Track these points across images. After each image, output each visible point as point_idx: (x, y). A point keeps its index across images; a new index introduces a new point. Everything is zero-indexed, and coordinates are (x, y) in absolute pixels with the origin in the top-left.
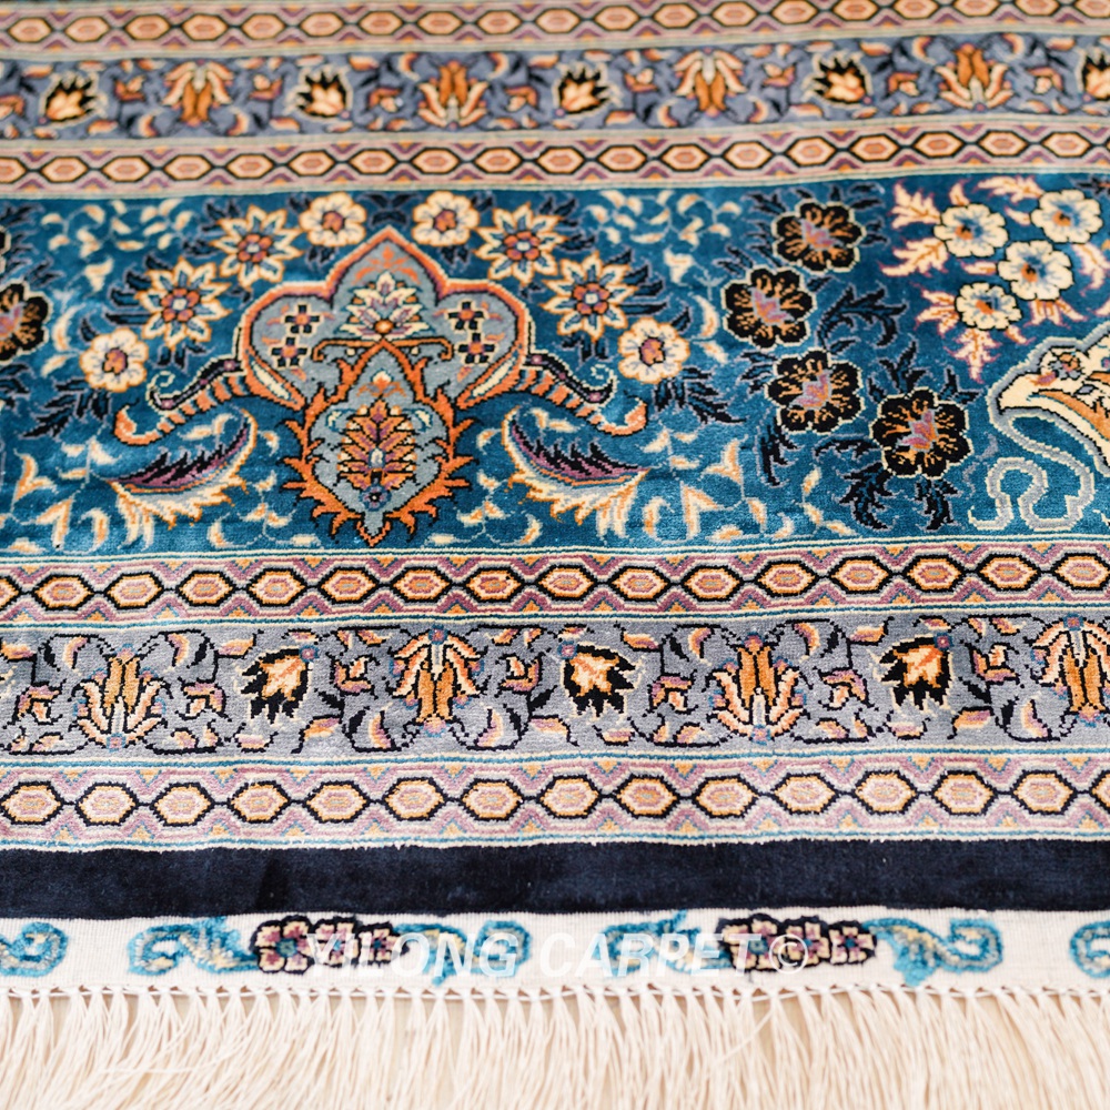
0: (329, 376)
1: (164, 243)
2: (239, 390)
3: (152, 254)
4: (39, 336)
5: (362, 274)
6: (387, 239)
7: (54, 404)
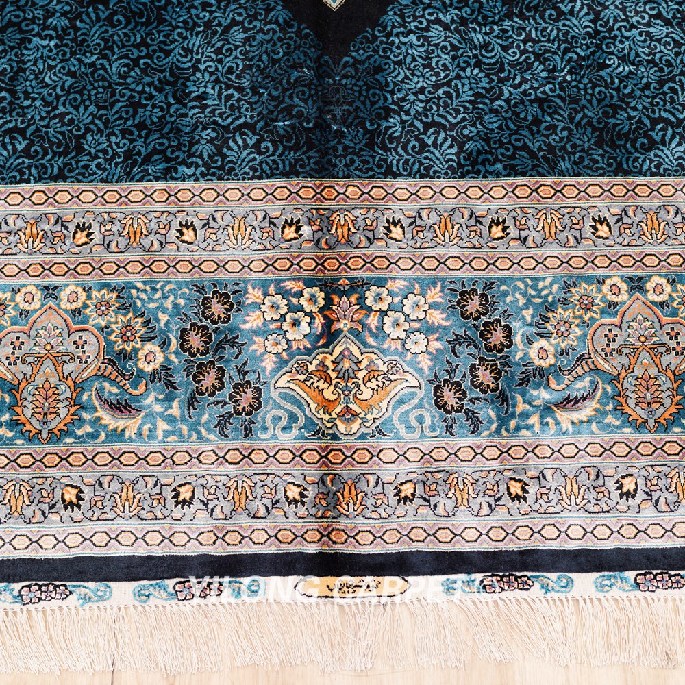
0: (625, 361)
1: (550, 299)
2: (592, 367)
3: (547, 304)
4: (511, 341)
5: (630, 315)
6: (638, 299)
7: (523, 373)
